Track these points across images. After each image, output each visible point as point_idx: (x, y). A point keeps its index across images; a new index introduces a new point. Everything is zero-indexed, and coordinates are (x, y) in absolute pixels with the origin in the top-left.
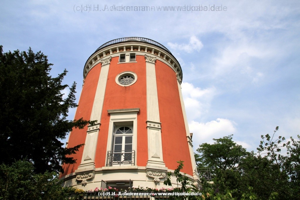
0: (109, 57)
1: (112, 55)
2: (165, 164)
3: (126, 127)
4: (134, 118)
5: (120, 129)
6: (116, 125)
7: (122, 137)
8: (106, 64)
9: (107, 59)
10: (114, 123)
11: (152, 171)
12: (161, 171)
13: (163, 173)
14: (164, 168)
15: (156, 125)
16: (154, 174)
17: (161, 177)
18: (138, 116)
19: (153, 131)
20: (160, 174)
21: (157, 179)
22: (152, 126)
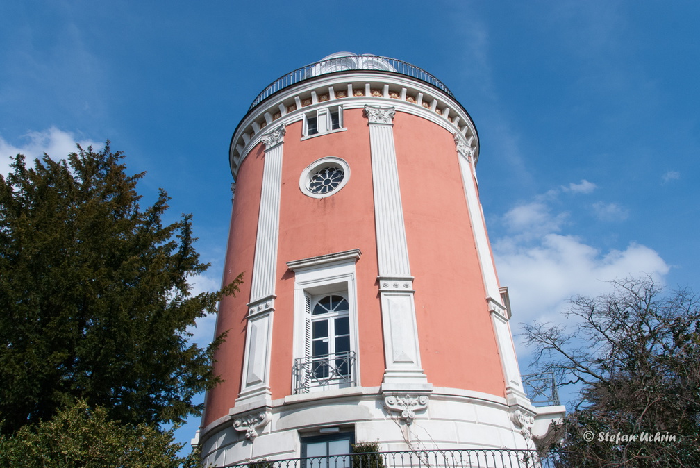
1: (287, 119)
2: (426, 376)
4: (350, 275)
7: (327, 321)
8: (274, 144)
10: (306, 291)
11: (396, 395)
12: (417, 394)
13: (423, 398)
14: (424, 386)
15: (401, 285)
16: (401, 402)
17: (418, 407)
18: (357, 269)
19: (395, 299)
20: (414, 400)
21: (408, 412)
22: (391, 288)
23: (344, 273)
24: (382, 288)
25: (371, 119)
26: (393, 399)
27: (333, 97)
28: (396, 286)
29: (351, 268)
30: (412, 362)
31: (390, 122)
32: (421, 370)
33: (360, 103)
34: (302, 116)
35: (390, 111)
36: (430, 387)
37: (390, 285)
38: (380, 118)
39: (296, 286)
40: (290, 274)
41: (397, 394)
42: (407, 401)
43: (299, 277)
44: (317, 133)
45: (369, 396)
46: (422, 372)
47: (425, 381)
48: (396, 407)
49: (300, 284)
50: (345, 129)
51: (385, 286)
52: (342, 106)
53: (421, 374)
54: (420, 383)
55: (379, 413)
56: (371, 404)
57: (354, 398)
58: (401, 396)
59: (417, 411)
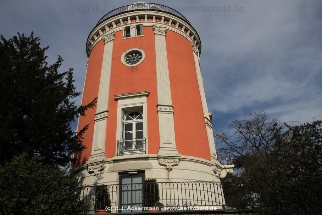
0: (112, 31)
1: (116, 28)
2: (178, 150)
3: (136, 112)
4: (144, 103)
5: (129, 115)
6: (125, 111)
7: (132, 124)
8: (109, 40)
9: (109, 34)
10: (123, 109)
12: (173, 158)
13: (176, 160)
14: (177, 154)
15: (168, 109)
16: (166, 161)
17: (174, 164)
18: (147, 100)
19: (165, 115)
20: (172, 161)
21: (169, 165)
22: (164, 110)
24: (159, 110)
25: (155, 32)
26: (163, 160)
27: (138, 20)
28: (166, 109)
29: (145, 99)
30: (172, 144)
31: (164, 34)
32: (176, 147)
33: (151, 24)
34: (123, 28)
35: (164, 29)
36: (180, 155)
37: (163, 108)
38: (160, 32)
39: (118, 107)
40: (116, 100)
41: (164, 157)
42: (169, 161)
43: (120, 102)
44: (130, 36)
45: (153, 158)
46: (176, 149)
47: (177, 152)
48: (164, 163)
49: (120, 106)
50: (144, 35)
51: (161, 109)
52: (142, 25)
53: (175, 149)
54: (175, 153)
55: (157, 166)
56: (152, 162)
57: (147, 158)
58: (167, 158)
59: (173, 166)
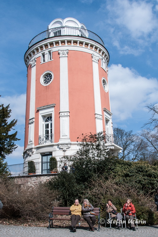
0: (35, 57)
1: (37, 55)
5: (47, 118)
6: (44, 117)
7: (49, 124)
8: (34, 65)
9: (33, 60)
10: (42, 116)
11: (62, 145)
12: (67, 144)
13: (69, 145)
15: (66, 114)
16: (63, 146)
17: (67, 147)
18: (55, 109)
19: (64, 118)
20: (66, 146)
21: (65, 149)
22: (63, 115)
23: (51, 111)
24: (61, 115)
26: (61, 146)
28: (64, 114)
29: (53, 109)
30: (67, 136)
33: (57, 49)
34: (41, 54)
35: (67, 51)
36: (71, 142)
38: (63, 54)
40: (38, 111)
42: (64, 146)
43: (40, 112)
44: (45, 61)
45: (56, 145)
48: (62, 148)
49: (40, 114)
50: (53, 60)
51: (61, 114)
52: (52, 50)
53: (69, 139)
54: (68, 141)
55: (58, 149)
56: (56, 147)
57: (52, 146)
58: (63, 145)
59: (67, 148)
